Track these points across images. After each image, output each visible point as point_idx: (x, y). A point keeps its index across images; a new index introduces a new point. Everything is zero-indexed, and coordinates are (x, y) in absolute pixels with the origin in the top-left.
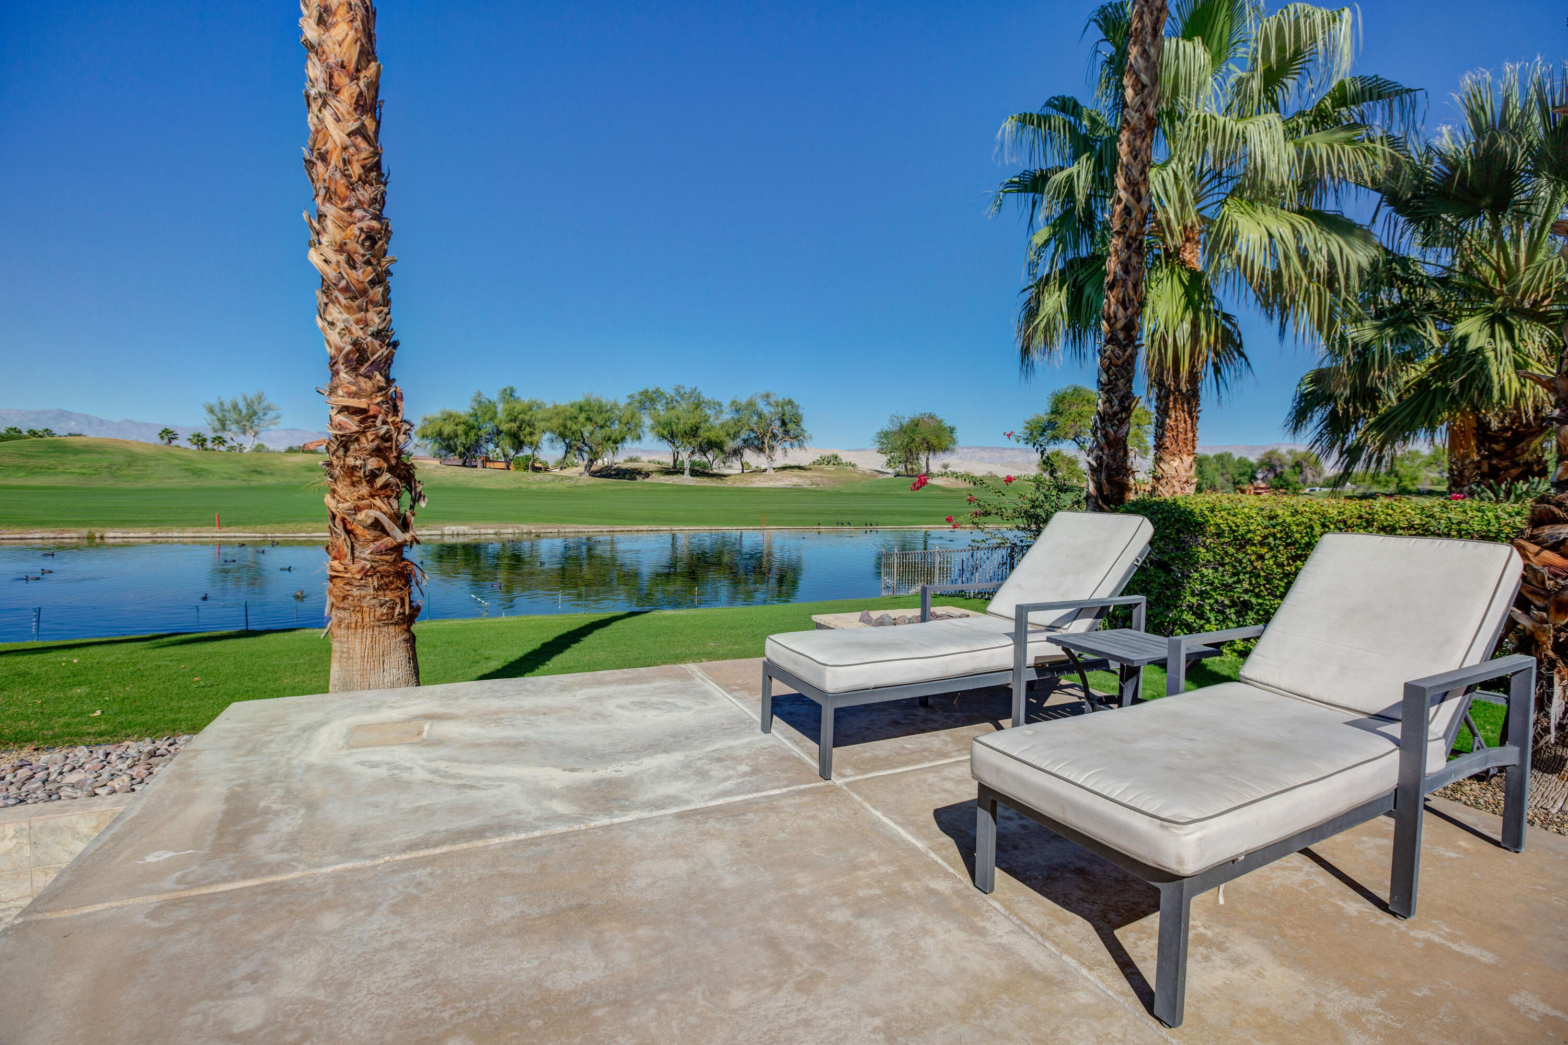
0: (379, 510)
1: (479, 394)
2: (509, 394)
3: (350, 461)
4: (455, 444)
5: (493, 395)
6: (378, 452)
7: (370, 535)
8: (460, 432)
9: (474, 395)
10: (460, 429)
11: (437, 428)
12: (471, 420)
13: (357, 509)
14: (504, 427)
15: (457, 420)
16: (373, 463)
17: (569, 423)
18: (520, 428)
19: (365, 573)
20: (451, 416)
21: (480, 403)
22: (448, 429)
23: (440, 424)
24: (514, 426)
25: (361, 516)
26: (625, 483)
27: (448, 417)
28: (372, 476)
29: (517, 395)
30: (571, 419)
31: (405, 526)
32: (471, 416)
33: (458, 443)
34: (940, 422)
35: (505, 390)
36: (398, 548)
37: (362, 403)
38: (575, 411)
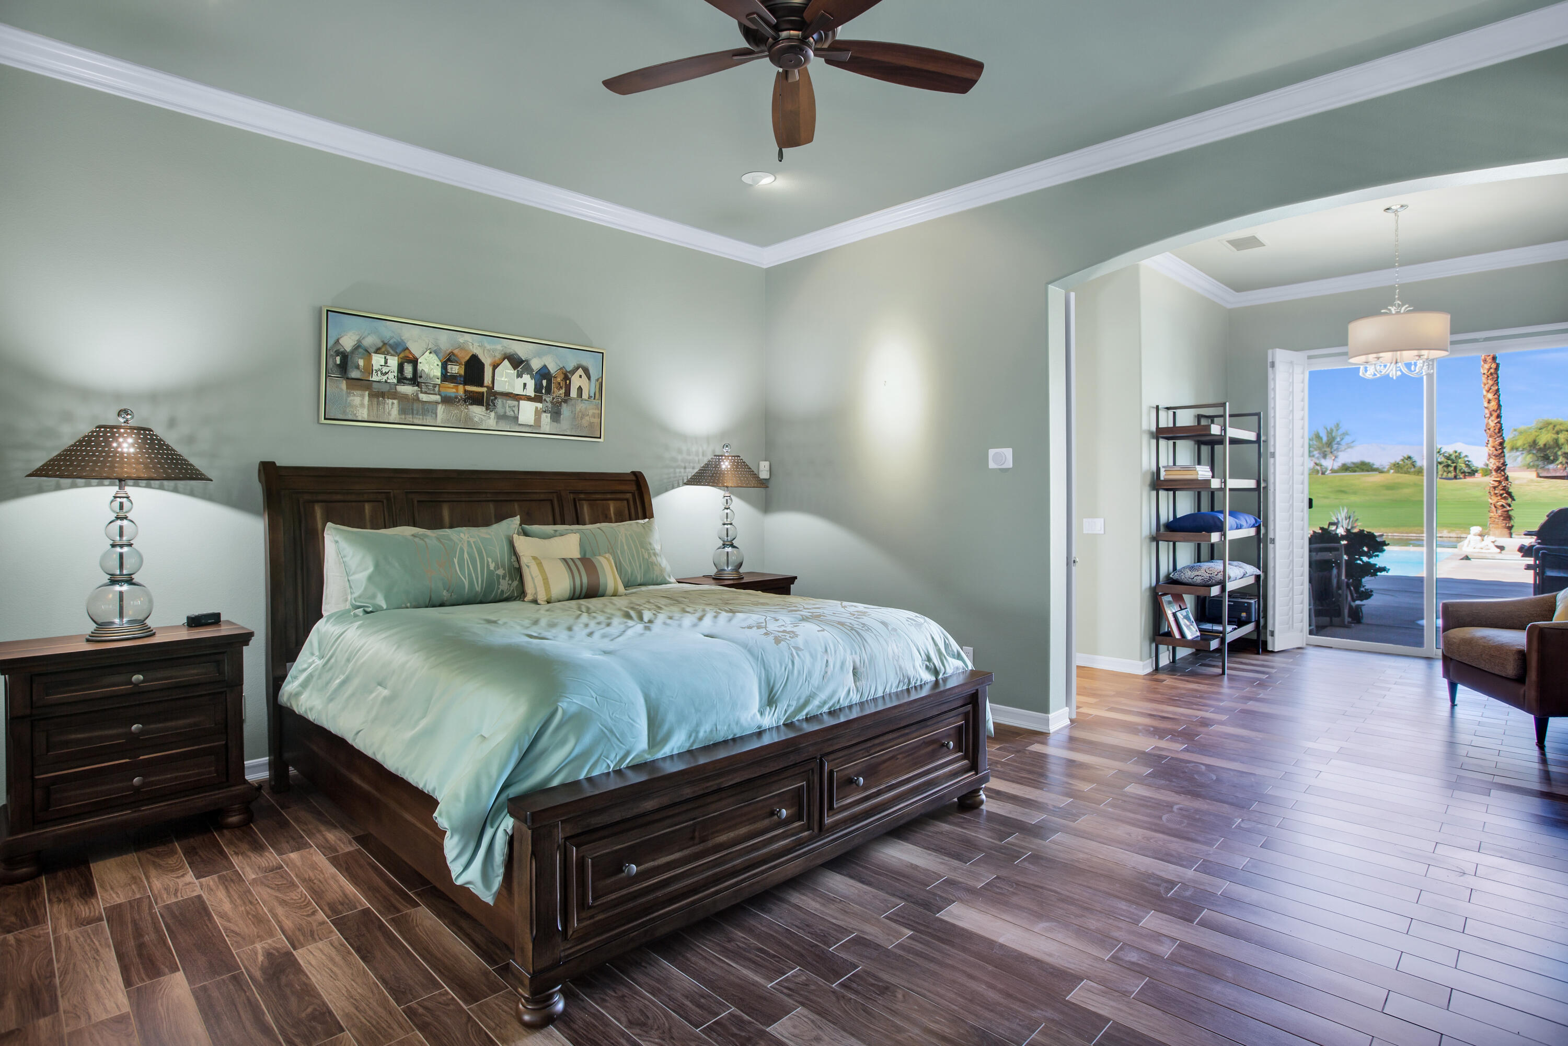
0: (1503, 502)
3: (1496, 492)
6: (1503, 490)
7: (1500, 508)
13: (1498, 502)
16: (1501, 492)
19: (1500, 516)
23: (1534, 434)
25: (1498, 504)
28: (1501, 495)
31: (1510, 506)
36: (1508, 511)
37: (1498, 479)
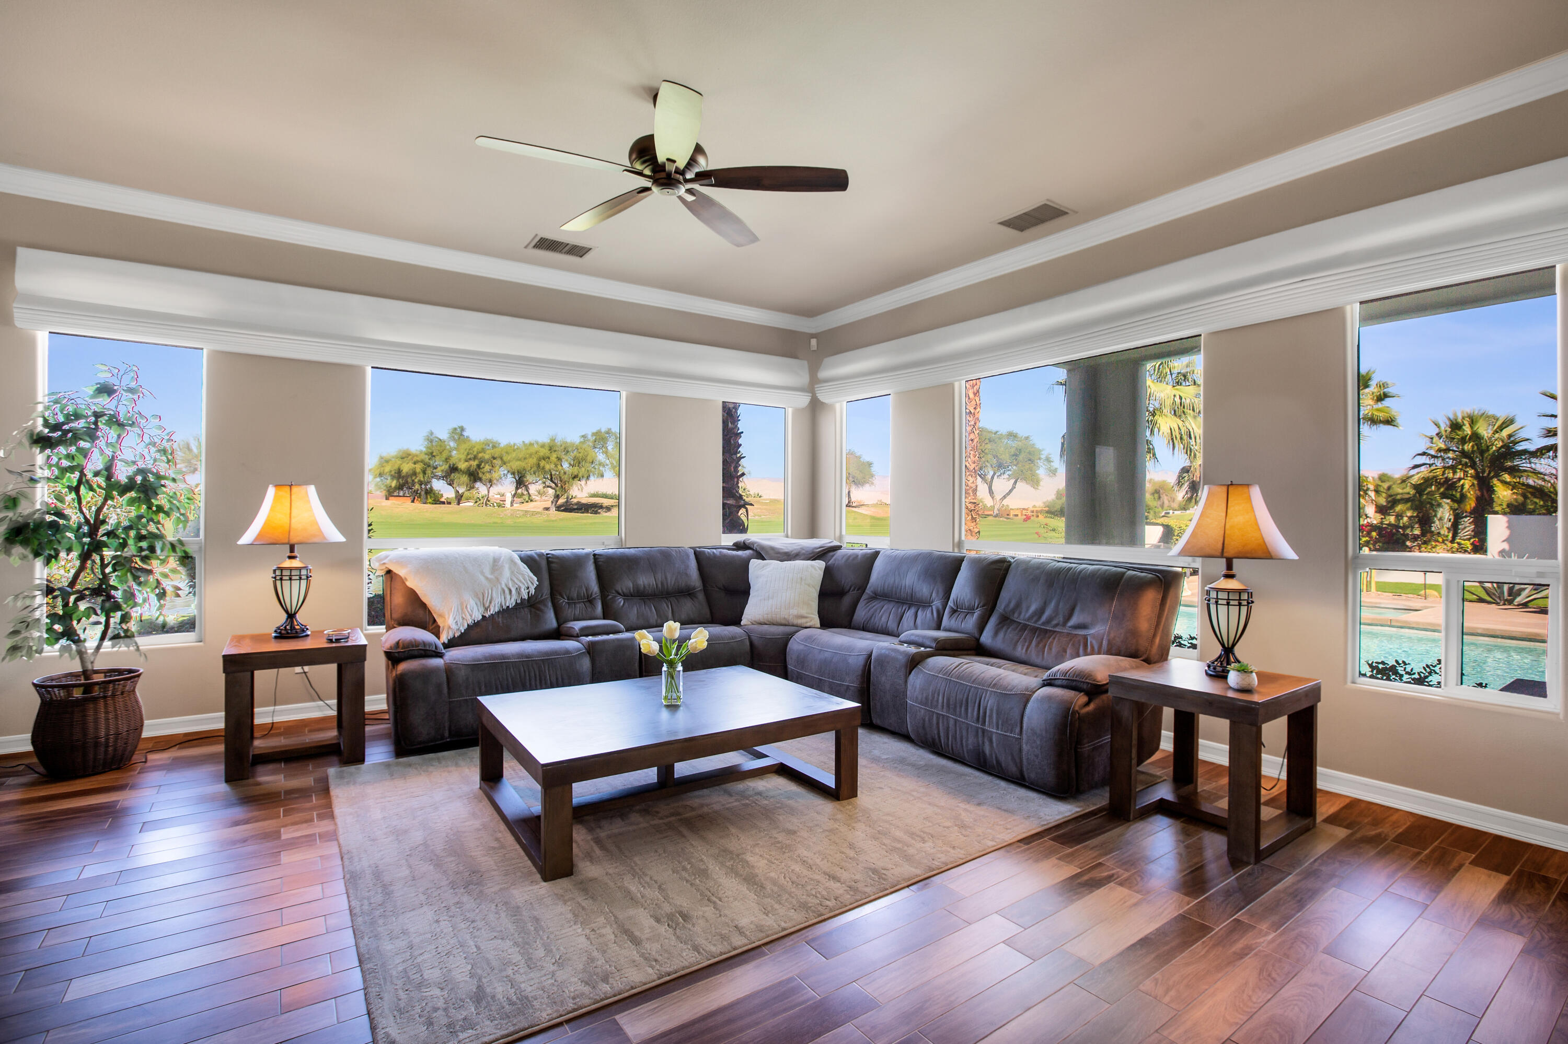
1: (432, 433)
2: (458, 434)
4: (413, 481)
5: (443, 435)
8: (418, 470)
9: (425, 434)
10: (419, 467)
11: (396, 467)
12: (426, 458)
14: (463, 466)
15: (416, 458)
17: (542, 463)
18: (479, 466)
20: (410, 455)
21: (431, 441)
22: (406, 468)
24: (475, 463)
26: (588, 517)
27: (405, 456)
29: (465, 434)
30: (544, 459)
32: (426, 454)
33: (416, 480)
34: (860, 457)
35: (455, 429)
38: (544, 452)
